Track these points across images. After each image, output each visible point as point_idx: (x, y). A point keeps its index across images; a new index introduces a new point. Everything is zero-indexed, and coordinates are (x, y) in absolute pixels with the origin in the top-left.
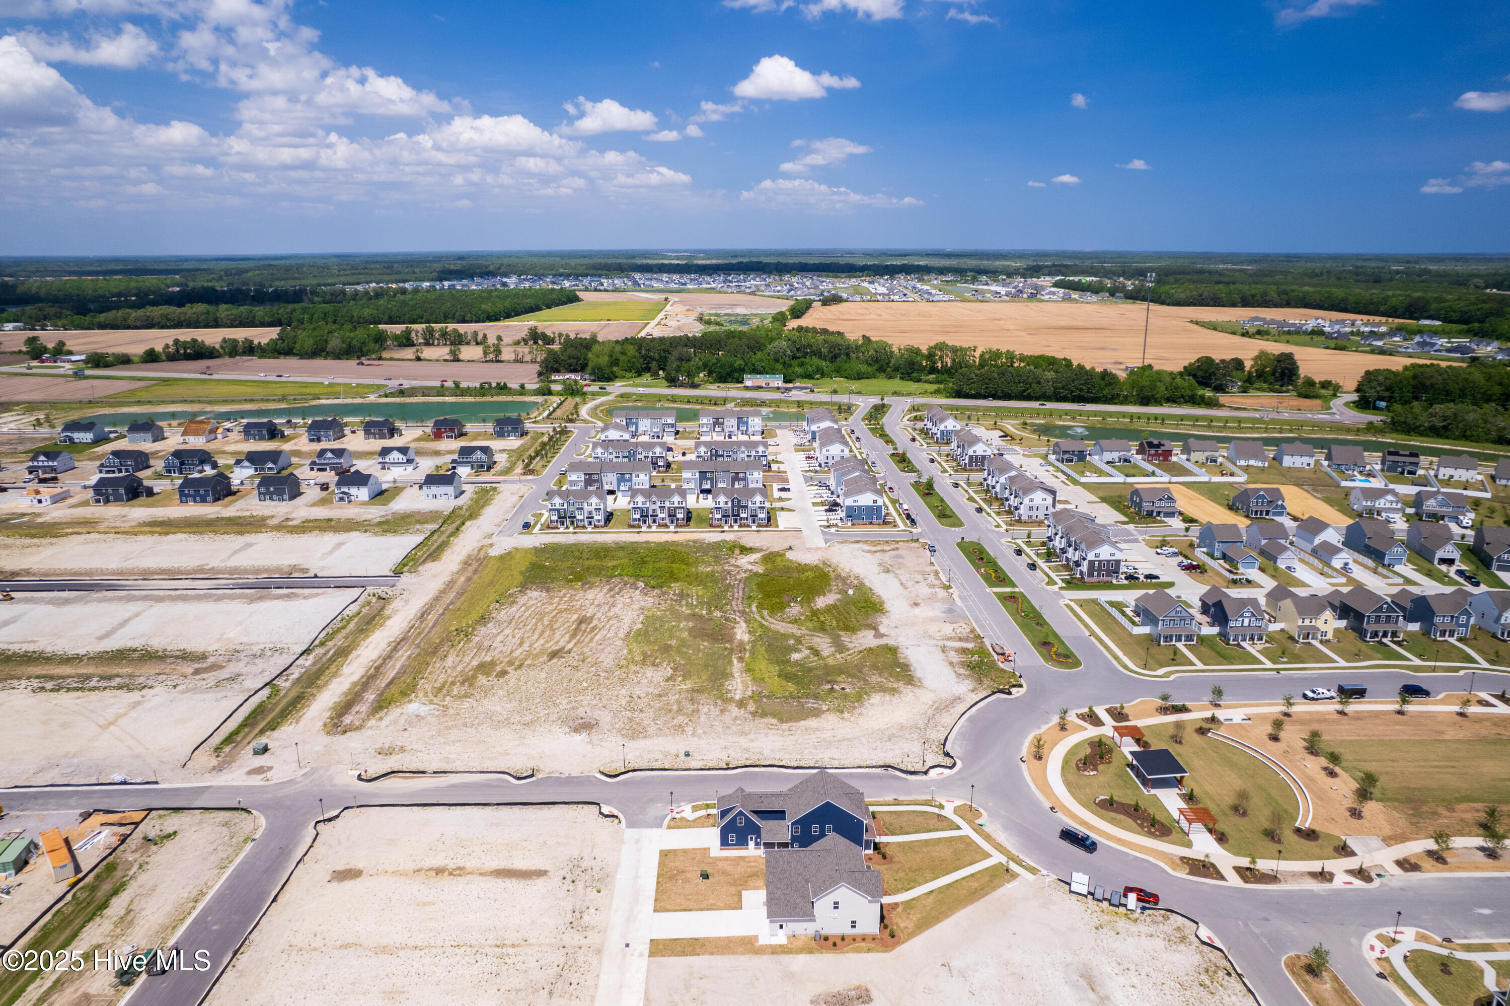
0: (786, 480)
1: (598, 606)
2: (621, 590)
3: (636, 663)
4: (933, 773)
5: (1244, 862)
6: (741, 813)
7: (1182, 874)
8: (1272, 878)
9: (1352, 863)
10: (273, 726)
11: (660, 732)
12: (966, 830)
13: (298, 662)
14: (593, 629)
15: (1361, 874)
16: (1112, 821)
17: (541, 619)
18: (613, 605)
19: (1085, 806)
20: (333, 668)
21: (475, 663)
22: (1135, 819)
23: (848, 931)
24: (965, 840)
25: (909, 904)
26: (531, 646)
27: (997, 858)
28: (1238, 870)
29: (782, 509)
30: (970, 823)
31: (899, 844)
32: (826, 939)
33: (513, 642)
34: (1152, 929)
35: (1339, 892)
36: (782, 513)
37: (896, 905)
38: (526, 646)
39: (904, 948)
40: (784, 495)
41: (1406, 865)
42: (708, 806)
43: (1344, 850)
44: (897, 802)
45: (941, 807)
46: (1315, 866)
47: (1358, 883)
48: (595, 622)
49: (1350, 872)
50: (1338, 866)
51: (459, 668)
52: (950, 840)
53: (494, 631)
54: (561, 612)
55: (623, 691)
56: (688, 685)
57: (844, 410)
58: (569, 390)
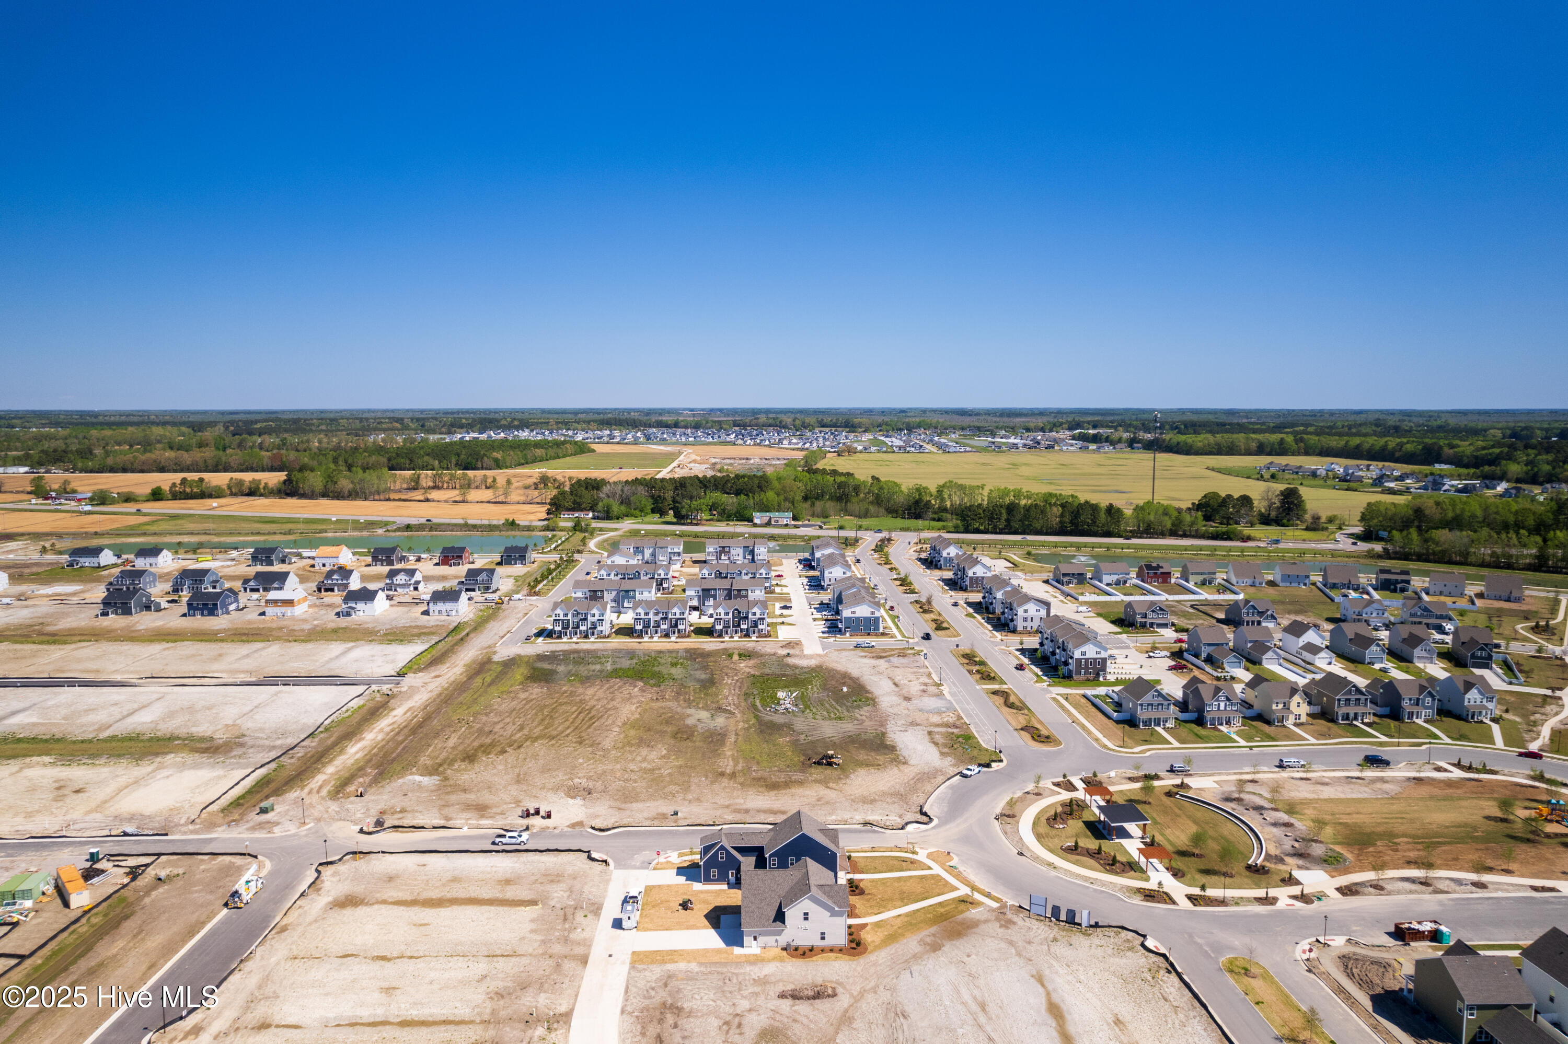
0: (790, 600)
1: (598, 700)
2: (620, 687)
3: (632, 745)
4: (910, 828)
5: (1196, 891)
6: (722, 848)
7: (1137, 901)
8: (1222, 902)
9: (1296, 890)
10: (278, 792)
11: (652, 797)
12: (937, 870)
13: (303, 744)
14: (591, 718)
15: (1304, 898)
16: (1076, 863)
17: (542, 710)
18: (612, 700)
19: (1052, 851)
20: (337, 749)
21: (476, 744)
22: (1097, 860)
23: (818, 943)
24: (937, 878)
25: (878, 925)
26: (531, 730)
27: (964, 891)
28: (1190, 897)
29: (783, 623)
30: (942, 865)
31: (873, 881)
32: (796, 949)
33: (511, 729)
34: (1103, 942)
35: (1281, 913)
36: (783, 627)
37: (865, 925)
38: (526, 731)
39: (870, 958)
40: (785, 612)
41: (1347, 891)
42: (692, 853)
43: (1290, 880)
44: (873, 849)
45: (914, 853)
46: (1261, 893)
47: (1299, 904)
48: (593, 713)
49: (1294, 897)
50: (1283, 894)
51: (460, 748)
52: (922, 878)
53: (496, 720)
54: (561, 704)
55: (618, 766)
56: (681, 762)
57: (849, 543)
58: (577, 527)
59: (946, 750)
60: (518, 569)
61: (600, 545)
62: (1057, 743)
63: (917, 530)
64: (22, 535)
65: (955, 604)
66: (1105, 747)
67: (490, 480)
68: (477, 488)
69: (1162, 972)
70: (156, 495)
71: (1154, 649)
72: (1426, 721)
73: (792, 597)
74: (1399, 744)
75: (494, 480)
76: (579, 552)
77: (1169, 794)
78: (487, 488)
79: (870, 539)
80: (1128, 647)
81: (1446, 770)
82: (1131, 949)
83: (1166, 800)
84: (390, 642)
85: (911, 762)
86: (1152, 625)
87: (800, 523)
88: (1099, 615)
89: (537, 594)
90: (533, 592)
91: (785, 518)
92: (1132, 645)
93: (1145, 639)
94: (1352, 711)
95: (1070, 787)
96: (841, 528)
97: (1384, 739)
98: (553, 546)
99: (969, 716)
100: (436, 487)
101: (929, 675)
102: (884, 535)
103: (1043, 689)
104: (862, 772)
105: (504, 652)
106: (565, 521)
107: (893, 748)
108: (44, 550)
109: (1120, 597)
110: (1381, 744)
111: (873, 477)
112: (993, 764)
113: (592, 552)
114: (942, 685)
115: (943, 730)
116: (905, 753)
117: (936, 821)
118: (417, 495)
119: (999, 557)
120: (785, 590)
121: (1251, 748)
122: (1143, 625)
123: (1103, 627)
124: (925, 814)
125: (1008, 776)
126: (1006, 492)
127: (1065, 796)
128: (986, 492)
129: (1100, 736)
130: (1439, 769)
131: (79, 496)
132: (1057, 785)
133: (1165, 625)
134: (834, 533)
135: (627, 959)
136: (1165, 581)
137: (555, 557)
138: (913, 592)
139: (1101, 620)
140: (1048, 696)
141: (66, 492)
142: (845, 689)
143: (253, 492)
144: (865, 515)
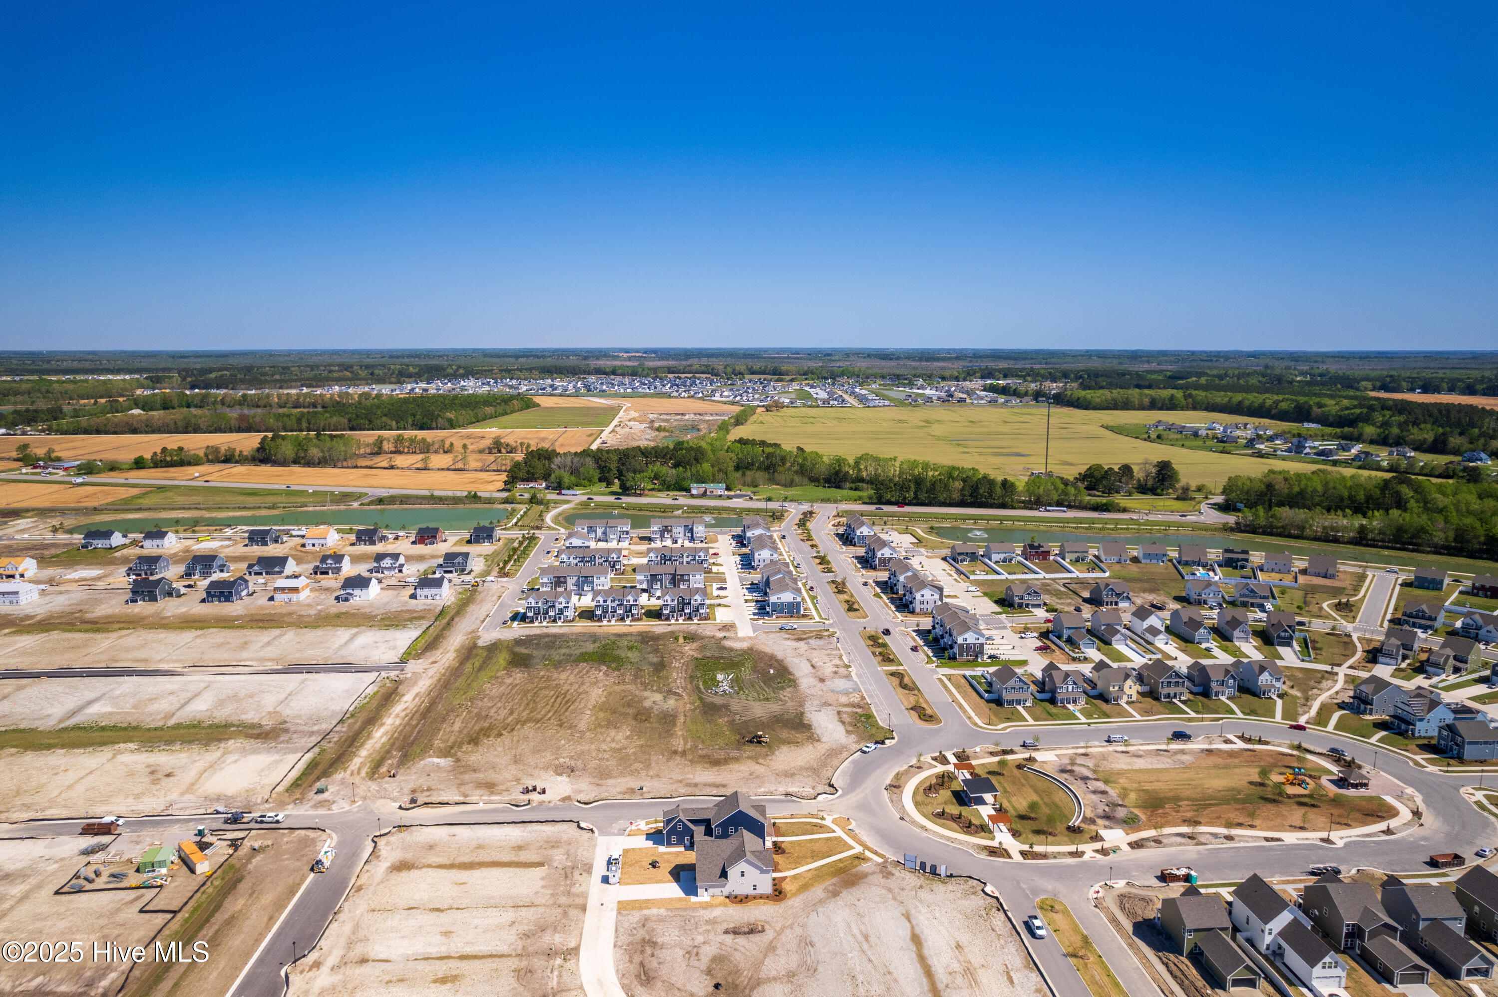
0: (724, 581)
1: (571, 684)
2: (588, 672)
3: (602, 727)
4: (820, 798)
5: (1026, 848)
6: (680, 821)
7: (983, 856)
8: (1044, 856)
9: (1098, 845)
10: (326, 774)
11: (622, 774)
12: (839, 833)
13: (337, 729)
14: (567, 702)
15: (1104, 852)
16: (942, 826)
17: (526, 695)
18: (583, 684)
19: (925, 816)
20: (365, 733)
21: (477, 728)
22: (958, 823)
23: (751, 892)
24: (839, 839)
25: (794, 877)
26: (519, 715)
27: (858, 849)
28: (1023, 854)
29: (719, 605)
30: (843, 829)
31: (791, 842)
32: (736, 897)
33: (504, 713)
34: (955, 888)
35: (1085, 863)
36: (720, 609)
37: (785, 878)
38: (515, 715)
39: (789, 902)
40: (722, 593)
41: (1136, 845)
42: (656, 822)
43: (1097, 838)
44: (792, 817)
45: (823, 819)
46: (1072, 848)
47: (1099, 856)
48: (568, 697)
49: (1097, 851)
50: (1089, 849)
51: (465, 732)
52: (827, 839)
53: (490, 704)
54: (541, 689)
55: (593, 747)
56: (642, 742)
57: (777, 516)
58: (533, 500)
59: (850, 728)
60: (486, 548)
61: (556, 519)
62: (938, 721)
63: (836, 501)
64: (27, 510)
65: (865, 584)
66: (976, 724)
67: (447, 446)
68: (436, 452)
69: (994, 910)
70: (139, 464)
71: (1026, 629)
72: (1228, 698)
73: (728, 577)
74: (1202, 720)
75: (452, 444)
76: (538, 528)
77: (1019, 767)
78: (445, 452)
79: (794, 511)
80: (1005, 628)
81: (1232, 742)
82: (974, 893)
83: (1016, 772)
84: (388, 627)
85: (824, 739)
86: (1027, 605)
87: (732, 493)
88: (985, 594)
89: (506, 575)
90: (503, 574)
91: (719, 489)
92: (1009, 625)
93: (1021, 619)
94: (1172, 691)
95: (944, 760)
96: (769, 499)
97: (1193, 715)
98: (515, 521)
99: (870, 696)
100: (397, 452)
101: (840, 657)
102: (806, 507)
103: (931, 670)
104: (784, 749)
105: (487, 637)
106: (522, 490)
107: (808, 727)
108: (55, 530)
109: (1005, 576)
110: (1190, 720)
111: (798, 448)
112: (887, 741)
113: (549, 528)
114: (849, 666)
115: (849, 709)
116: (819, 731)
117: (840, 792)
118: (382, 460)
119: (906, 531)
120: (721, 569)
121: (1089, 724)
122: (1020, 606)
123: (985, 607)
124: (831, 786)
125: (897, 751)
126: (915, 464)
127: (940, 769)
128: (897, 464)
129: (972, 714)
130: (1228, 741)
131: (66, 465)
132: (935, 759)
133: (1038, 606)
134: (762, 505)
135: (615, 906)
136: (1045, 559)
137: (517, 534)
138: (830, 571)
139: (986, 599)
140: (936, 676)
141: (52, 460)
142: (772, 671)
143: (229, 459)
144: (790, 484)
